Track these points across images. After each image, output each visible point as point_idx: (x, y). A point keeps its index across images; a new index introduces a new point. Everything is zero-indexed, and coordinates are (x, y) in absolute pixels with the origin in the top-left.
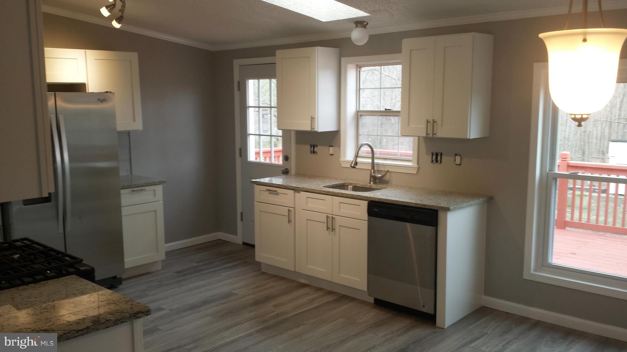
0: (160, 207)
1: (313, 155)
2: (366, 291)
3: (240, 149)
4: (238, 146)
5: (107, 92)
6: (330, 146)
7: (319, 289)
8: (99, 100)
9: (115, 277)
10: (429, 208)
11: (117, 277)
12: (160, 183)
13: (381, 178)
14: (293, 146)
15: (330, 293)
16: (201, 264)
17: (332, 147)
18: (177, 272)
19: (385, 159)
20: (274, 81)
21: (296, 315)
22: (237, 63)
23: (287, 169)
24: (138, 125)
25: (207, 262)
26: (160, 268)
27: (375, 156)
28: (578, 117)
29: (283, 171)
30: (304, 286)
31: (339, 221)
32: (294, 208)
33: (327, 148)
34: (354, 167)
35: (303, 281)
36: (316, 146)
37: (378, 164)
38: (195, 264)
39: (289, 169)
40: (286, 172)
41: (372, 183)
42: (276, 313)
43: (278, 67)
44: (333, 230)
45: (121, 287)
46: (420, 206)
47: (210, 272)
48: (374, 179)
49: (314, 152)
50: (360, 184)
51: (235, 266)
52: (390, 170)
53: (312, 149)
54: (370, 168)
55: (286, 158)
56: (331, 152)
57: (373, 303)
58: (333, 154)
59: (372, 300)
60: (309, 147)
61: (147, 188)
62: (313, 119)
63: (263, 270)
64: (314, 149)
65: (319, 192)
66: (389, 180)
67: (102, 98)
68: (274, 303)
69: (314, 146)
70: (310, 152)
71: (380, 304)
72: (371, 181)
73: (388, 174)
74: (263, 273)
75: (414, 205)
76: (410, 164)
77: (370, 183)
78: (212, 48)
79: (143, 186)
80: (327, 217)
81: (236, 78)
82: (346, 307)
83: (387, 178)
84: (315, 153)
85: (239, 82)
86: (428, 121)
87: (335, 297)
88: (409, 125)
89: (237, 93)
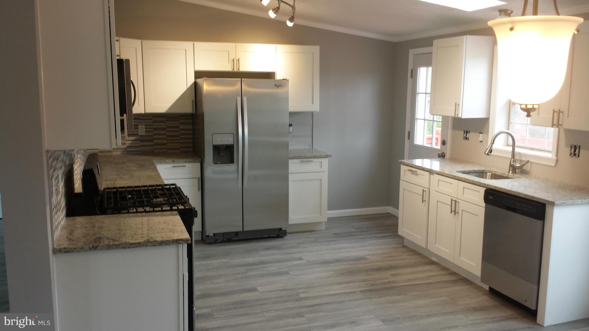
0: (325, 177)
1: (466, 141)
2: (479, 277)
3: (409, 132)
4: (407, 129)
5: (284, 79)
6: (480, 133)
7: (444, 269)
8: (276, 85)
9: (281, 229)
10: (536, 200)
11: (282, 229)
12: (326, 157)
13: (521, 168)
14: (450, 131)
15: (454, 274)
16: (358, 230)
17: (482, 133)
18: (335, 234)
19: (532, 149)
20: (430, 69)
21: (405, 286)
22: (412, 52)
23: (443, 153)
24: (316, 107)
25: (365, 230)
26: (324, 228)
27: (517, 144)
28: (530, 107)
29: (439, 154)
30: (432, 263)
31: (462, 206)
32: (429, 189)
33: (478, 134)
34: (488, 155)
35: (434, 259)
36: (468, 132)
37: (520, 154)
38: (353, 230)
39: (445, 153)
40: (442, 156)
41: (511, 172)
42: (389, 280)
43: (434, 56)
44: (457, 214)
45: (286, 238)
46: (529, 198)
47: (360, 238)
48: (513, 169)
49: (466, 138)
50: (499, 172)
51: (385, 237)
52: (531, 160)
53: (465, 135)
54: (510, 156)
55: (444, 143)
56: (481, 139)
57: (488, 290)
58: (482, 141)
59: (487, 288)
60: (463, 132)
61: (314, 160)
62: (457, 105)
63: (405, 244)
64: (466, 135)
65: (447, 175)
66: (529, 171)
67: (278, 84)
68: (393, 272)
69: (467, 132)
70: (463, 138)
71: (493, 292)
72: (509, 171)
73: (529, 164)
74: (405, 247)
75: (524, 197)
76: (549, 155)
77: (509, 172)
78: (395, 40)
79: (311, 158)
80: (452, 200)
81: (410, 67)
82: (459, 288)
83: (527, 167)
84: (468, 139)
85: (412, 70)
86: (554, 111)
87: (454, 278)
88: (538, 115)
89: (410, 80)
